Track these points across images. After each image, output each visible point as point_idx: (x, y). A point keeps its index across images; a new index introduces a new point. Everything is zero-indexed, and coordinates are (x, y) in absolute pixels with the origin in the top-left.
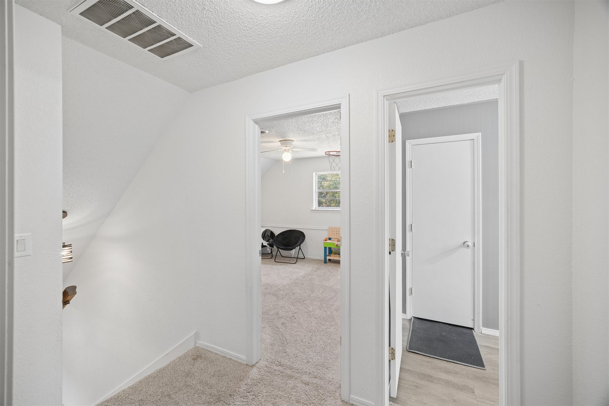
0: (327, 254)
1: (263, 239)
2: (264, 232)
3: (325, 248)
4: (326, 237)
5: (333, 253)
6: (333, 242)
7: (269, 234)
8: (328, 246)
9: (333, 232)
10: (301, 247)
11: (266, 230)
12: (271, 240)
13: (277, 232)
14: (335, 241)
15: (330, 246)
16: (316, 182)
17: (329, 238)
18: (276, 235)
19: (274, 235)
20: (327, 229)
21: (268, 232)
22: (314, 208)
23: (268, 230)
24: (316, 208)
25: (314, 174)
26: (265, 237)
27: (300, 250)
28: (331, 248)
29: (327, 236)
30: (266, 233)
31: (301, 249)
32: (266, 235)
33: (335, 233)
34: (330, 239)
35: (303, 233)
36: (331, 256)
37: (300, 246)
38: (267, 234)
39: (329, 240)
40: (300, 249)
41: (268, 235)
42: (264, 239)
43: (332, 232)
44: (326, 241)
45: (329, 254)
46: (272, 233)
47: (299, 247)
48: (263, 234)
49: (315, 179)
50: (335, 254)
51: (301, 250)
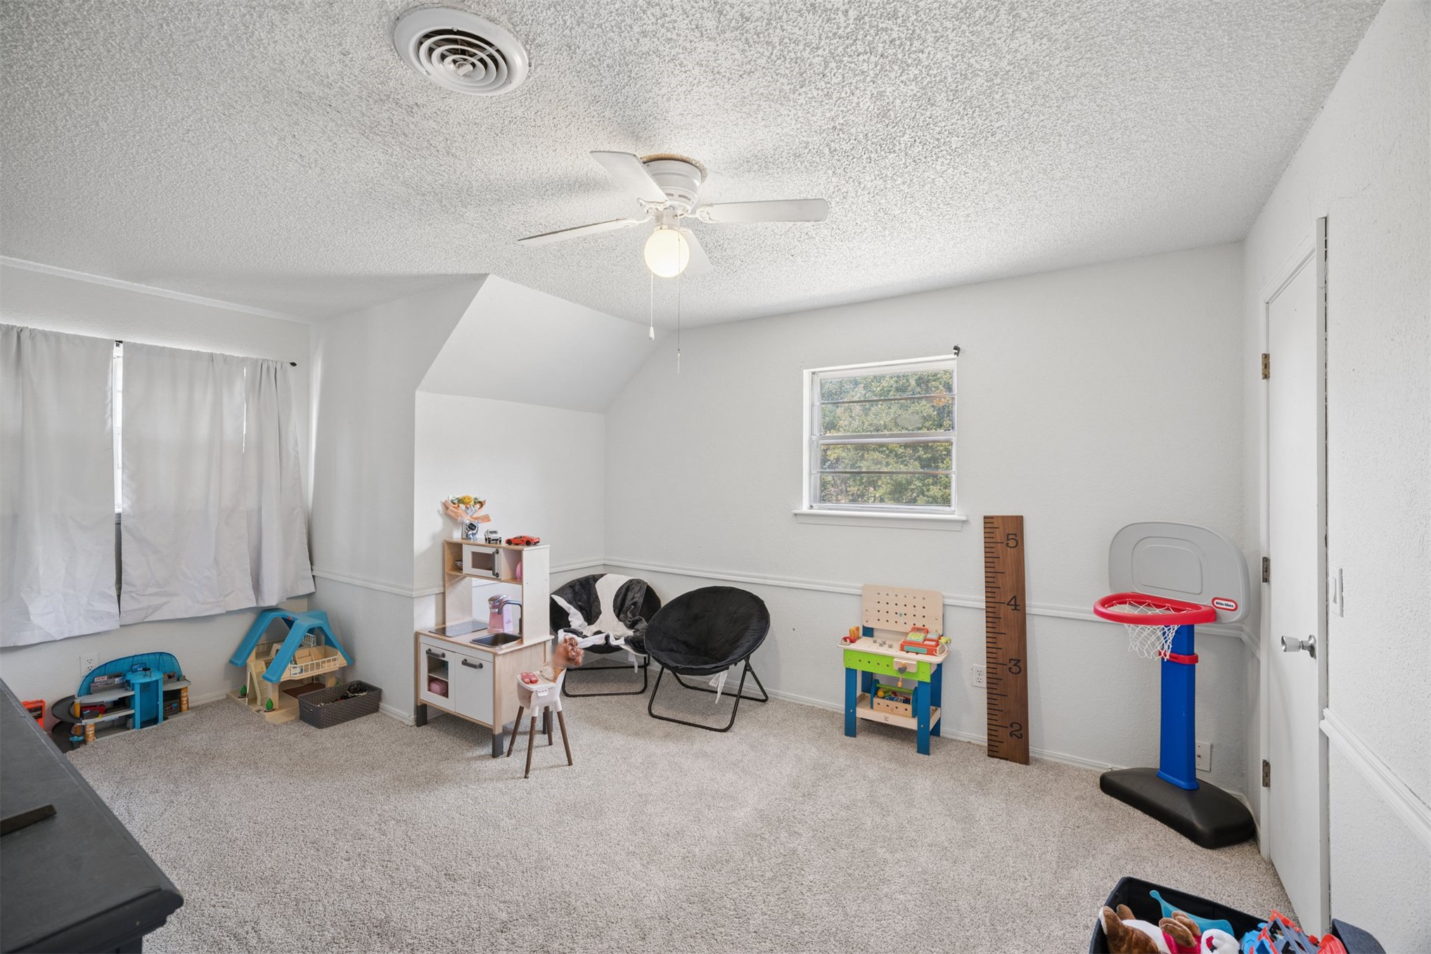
0: (859, 692)
1: (618, 616)
2: (624, 590)
3: (851, 673)
4: (853, 627)
5: (881, 693)
6: (884, 650)
7: (639, 598)
8: (860, 667)
9: (883, 607)
10: (751, 662)
11: (631, 581)
12: (643, 625)
13: (668, 593)
14: (890, 647)
15: (869, 669)
16: (812, 405)
17: (864, 627)
18: (663, 605)
19: (658, 601)
20: (858, 592)
21: (637, 589)
22: (805, 509)
23: (639, 582)
24: (812, 507)
25: (806, 373)
26: (624, 609)
27: (748, 673)
28: (872, 673)
29: (854, 622)
30: (630, 596)
31: (750, 670)
32: (628, 603)
33: (892, 608)
34: (868, 632)
35: (763, 602)
36: (875, 705)
37: (747, 659)
38: (633, 598)
39: (864, 634)
40: (748, 668)
41: (635, 604)
42: (622, 616)
43: (878, 607)
44: (852, 641)
45: (863, 690)
46: (650, 595)
47: (743, 663)
48: (617, 596)
49: (809, 396)
50: (892, 699)
51: (753, 673)
